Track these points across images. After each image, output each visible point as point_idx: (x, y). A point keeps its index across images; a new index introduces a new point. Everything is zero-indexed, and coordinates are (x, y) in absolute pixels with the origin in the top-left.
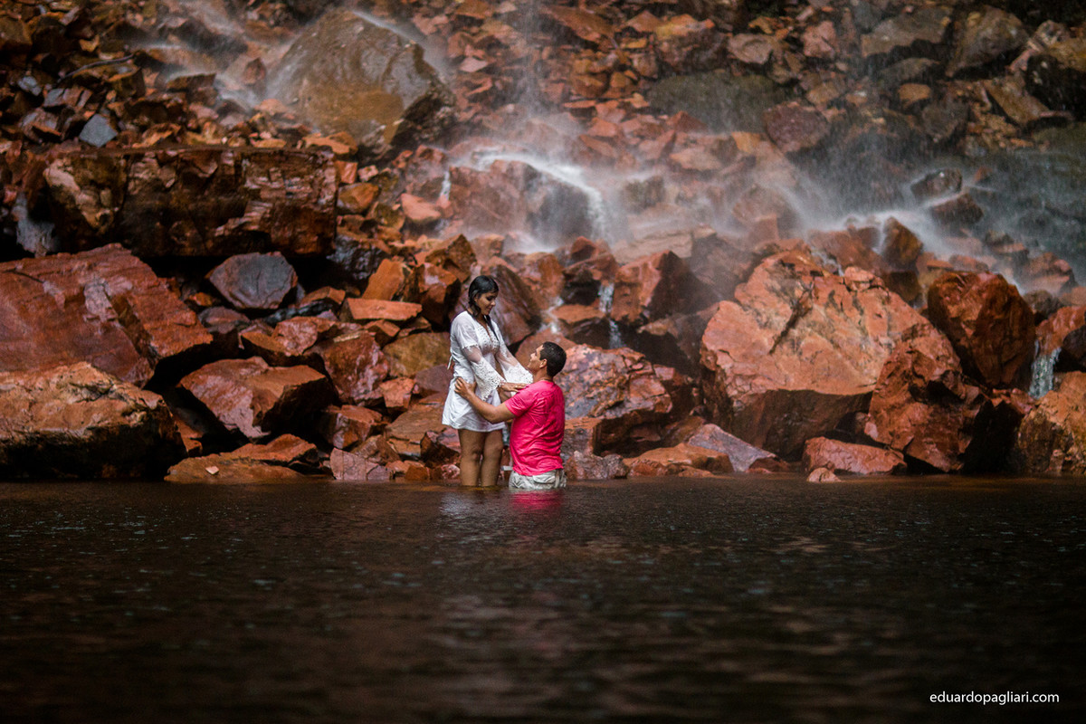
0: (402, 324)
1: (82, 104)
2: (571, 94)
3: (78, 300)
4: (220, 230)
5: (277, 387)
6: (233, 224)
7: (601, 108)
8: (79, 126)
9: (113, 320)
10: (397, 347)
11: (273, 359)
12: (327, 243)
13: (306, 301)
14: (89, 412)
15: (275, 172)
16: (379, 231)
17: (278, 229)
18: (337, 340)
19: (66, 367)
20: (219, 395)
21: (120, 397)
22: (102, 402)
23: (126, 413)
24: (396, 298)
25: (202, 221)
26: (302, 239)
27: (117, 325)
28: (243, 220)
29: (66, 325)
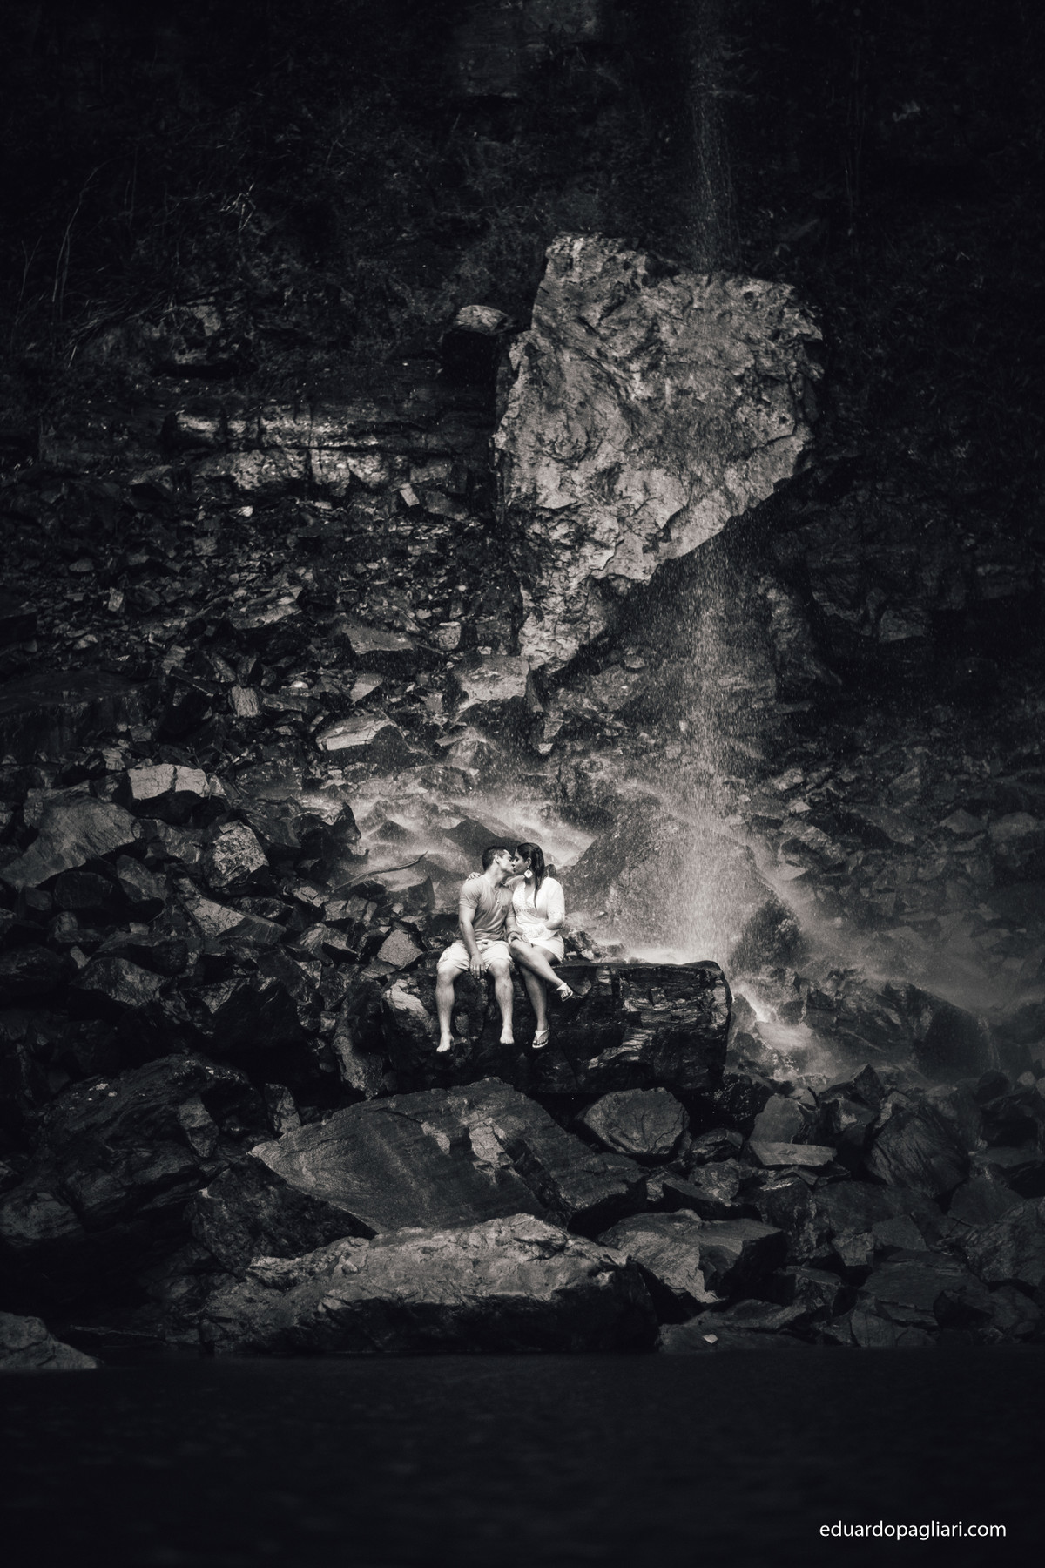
0: (819, 1171)
1: (368, 917)
2: (904, 906)
3: (462, 1143)
4: (594, 1060)
5: (732, 1243)
6: (609, 1054)
7: (942, 919)
8: (377, 942)
9: (507, 1167)
11: (710, 1211)
14: (549, 1272)
15: (659, 992)
17: (662, 1059)
18: (765, 1188)
19: (500, 1221)
20: (656, 1255)
21: (580, 1254)
22: (557, 1261)
23: (593, 1272)
24: (798, 1141)
25: (577, 1053)
26: (690, 1072)
27: (514, 1173)
28: (622, 1050)
29: (457, 1174)
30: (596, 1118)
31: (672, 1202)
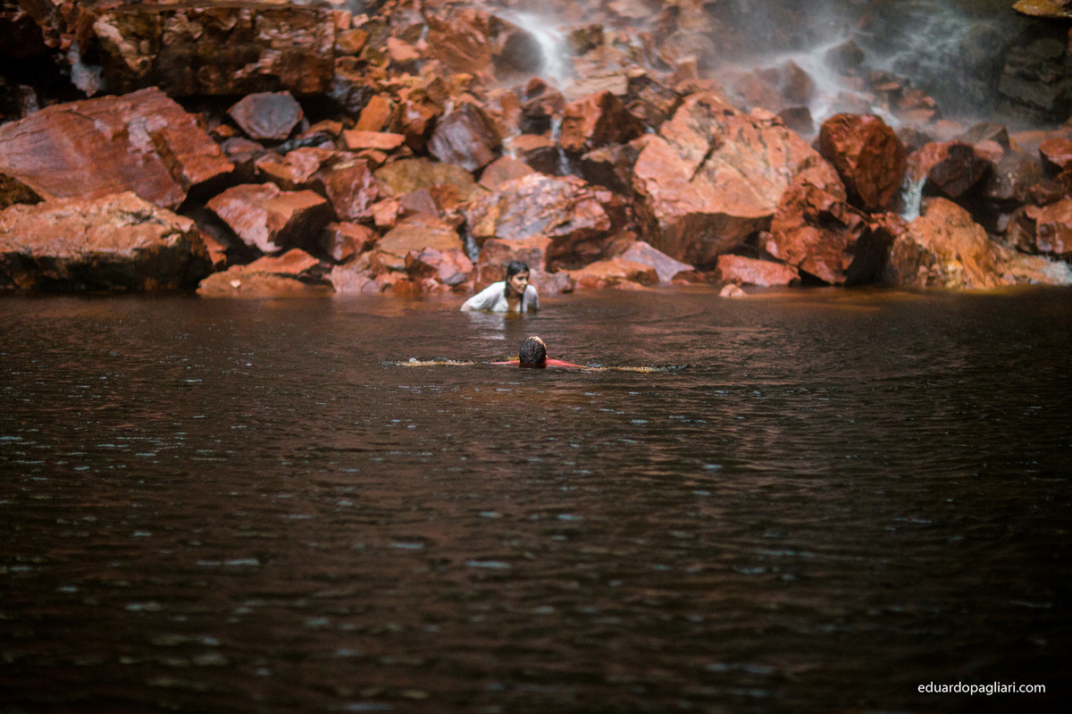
0: (389, 152)
3: (123, 135)
4: (239, 73)
5: (289, 208)
6: (250, 68)
9: (152, 152)
10: (384, 172)
11: (284, 185)
12: (327, 83)
13: (311, 133)
14: (134, 235)
15: (284, 25)
16: (370, 71)
17: (287, 72)
18: (337, 167)
19: (114, 196)
20: (240, 215)
21: (159, 222)
22: (145, 226)
23: (165, 236)
24: (383, 129)
25: (225, 66)
26: (307, 81)
27: (155, 156)
28: (259, 65)
29: (114, 156)
30: (239, 112)
31: (263, 178)
